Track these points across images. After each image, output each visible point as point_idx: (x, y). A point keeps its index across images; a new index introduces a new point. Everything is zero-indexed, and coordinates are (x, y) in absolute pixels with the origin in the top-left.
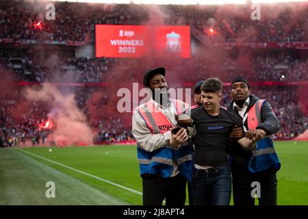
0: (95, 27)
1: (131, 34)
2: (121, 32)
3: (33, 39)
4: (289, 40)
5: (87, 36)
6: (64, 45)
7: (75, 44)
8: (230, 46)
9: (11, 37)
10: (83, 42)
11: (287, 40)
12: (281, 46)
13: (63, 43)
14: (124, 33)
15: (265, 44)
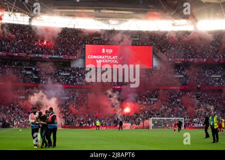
0: (85, 46)
1: (111, 51)
2: (104, 50)
3: (40, 54)
4: (222, 57)
5: (79, 52)
6: (62, 58)
7: (70, 58)
8: (180, 61)
9: (25, 52)
10: (75, 57)
11: (220, 57)
12: (216, 61)
13: (61, 57)
14: (105, 51)
15: (205, 60)
